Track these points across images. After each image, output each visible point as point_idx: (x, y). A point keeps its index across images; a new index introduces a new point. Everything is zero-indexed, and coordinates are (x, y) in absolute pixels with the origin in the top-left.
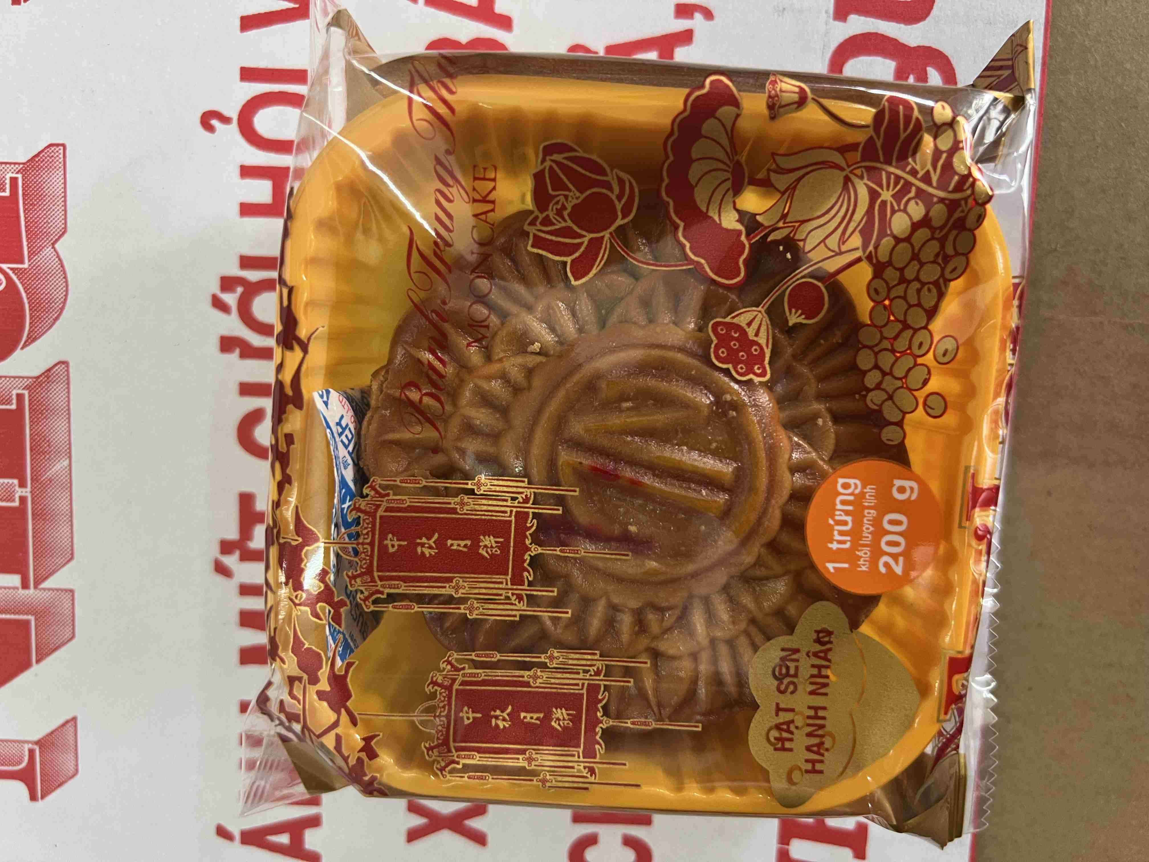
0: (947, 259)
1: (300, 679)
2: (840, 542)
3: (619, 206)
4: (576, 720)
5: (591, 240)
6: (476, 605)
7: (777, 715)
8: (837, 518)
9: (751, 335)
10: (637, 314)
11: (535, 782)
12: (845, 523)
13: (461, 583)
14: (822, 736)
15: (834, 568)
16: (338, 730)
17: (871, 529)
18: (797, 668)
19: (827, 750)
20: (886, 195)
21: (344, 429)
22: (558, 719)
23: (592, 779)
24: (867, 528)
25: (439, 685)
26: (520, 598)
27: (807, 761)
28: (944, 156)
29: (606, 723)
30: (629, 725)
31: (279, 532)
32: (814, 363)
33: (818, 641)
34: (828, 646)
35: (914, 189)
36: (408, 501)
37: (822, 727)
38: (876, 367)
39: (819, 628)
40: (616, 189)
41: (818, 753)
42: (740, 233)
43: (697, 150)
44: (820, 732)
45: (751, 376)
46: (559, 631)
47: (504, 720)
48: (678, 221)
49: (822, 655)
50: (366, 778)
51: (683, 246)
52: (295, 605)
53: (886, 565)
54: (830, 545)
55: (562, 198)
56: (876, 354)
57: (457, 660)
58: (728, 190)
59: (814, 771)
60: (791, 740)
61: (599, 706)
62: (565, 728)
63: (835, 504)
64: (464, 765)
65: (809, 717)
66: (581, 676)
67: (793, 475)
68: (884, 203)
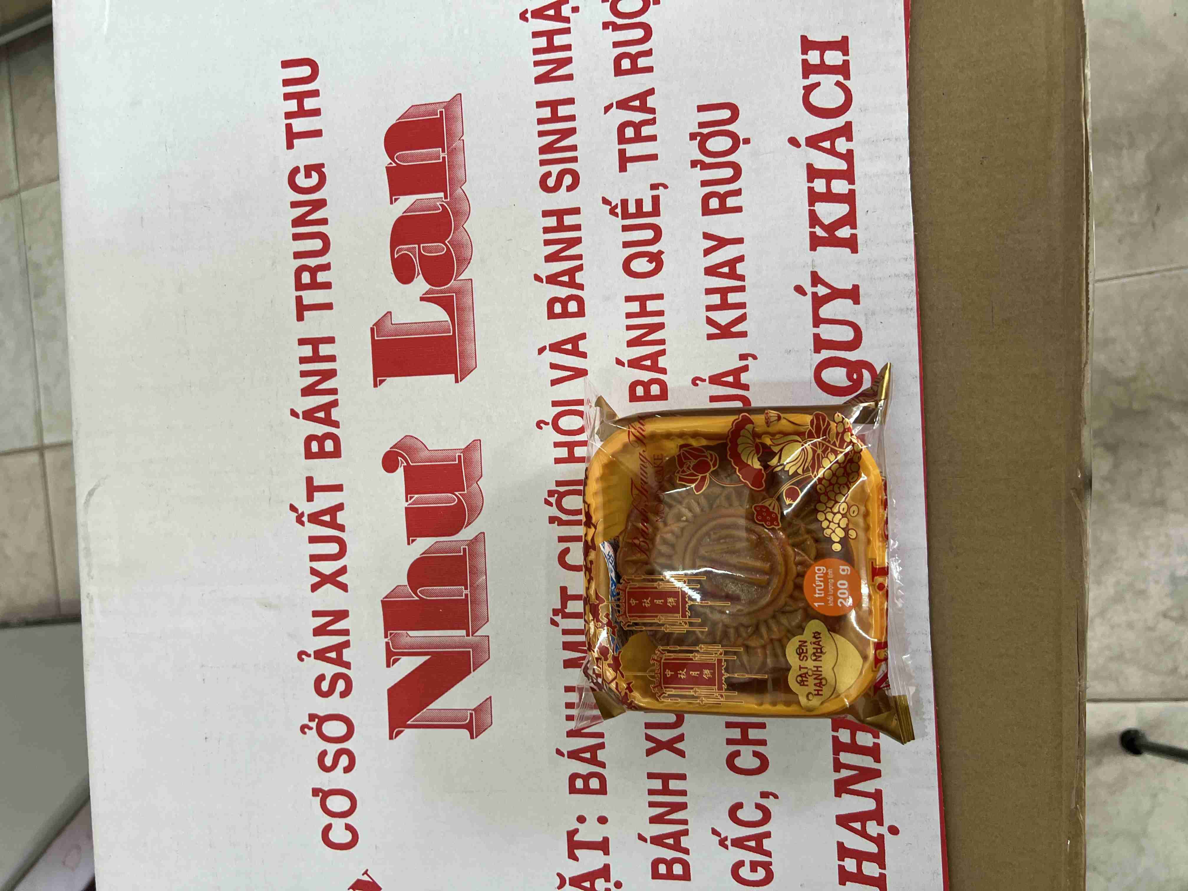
0: (848, 475)
1: (600, 659)
2: (818, 594)
3: (711, 464)
4: (713, 674)
5: (702, 477)
6: (668, 626)
7: (800, 670)
8: (817, 584)
9: (771, 510)
10: (725, 503)
11: (698, 701)
12: (821, 586)
13: (661, 618)
14: (821, 679)
15: (818, 605)
16: (616, 680)
17: (832, 588)
18: (807, 650)
19: (824, 685)
20: (819, 451)
21: (610, 557)
22: (706, 674)
23: (722, 700)
24: (831, 588)
25: (656, 660)
26: (686, 623)
27: (815, 690)
28: (840, 435)
29: (727, 675)
30: (736, 676)
31: (589, 601)
32: (803, 519)
33: (814, 637)
34: (819, 639)
35: (830, 449)
36: (638, 585)
37: (821, 675)
38: (826, 519)
39: (814, 632)
40: (710, 458)
41: (819, 686)
42: (761, 470)
43: (739, 441)
44: (820, 677)
45: (773, 526)
46: (703, 637)
47: (683, 675)
48: (736, 467)
49: (817, 643)
50: (629, 702)
51: (739, 477)
52: (597, 628)
53: (841, 603)
54: (815, 595)
55: (689, 463)
56: (825, 514)
57: (662, 650)
58: (754, 454)
59: (818, 694)
60: (807, 681)
61: (723, 668)
62: (709, 678)
63: (815, 578)
64: (668, 695)
65: (815, 671)
66: (714, 656)
67: (797, 566)
68: (818, 454)
